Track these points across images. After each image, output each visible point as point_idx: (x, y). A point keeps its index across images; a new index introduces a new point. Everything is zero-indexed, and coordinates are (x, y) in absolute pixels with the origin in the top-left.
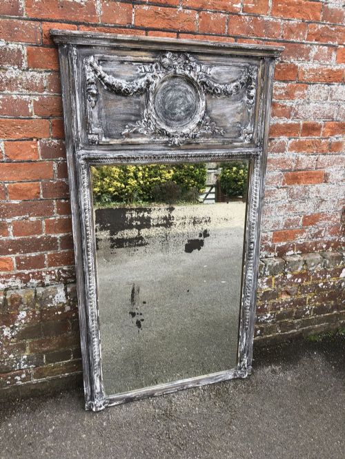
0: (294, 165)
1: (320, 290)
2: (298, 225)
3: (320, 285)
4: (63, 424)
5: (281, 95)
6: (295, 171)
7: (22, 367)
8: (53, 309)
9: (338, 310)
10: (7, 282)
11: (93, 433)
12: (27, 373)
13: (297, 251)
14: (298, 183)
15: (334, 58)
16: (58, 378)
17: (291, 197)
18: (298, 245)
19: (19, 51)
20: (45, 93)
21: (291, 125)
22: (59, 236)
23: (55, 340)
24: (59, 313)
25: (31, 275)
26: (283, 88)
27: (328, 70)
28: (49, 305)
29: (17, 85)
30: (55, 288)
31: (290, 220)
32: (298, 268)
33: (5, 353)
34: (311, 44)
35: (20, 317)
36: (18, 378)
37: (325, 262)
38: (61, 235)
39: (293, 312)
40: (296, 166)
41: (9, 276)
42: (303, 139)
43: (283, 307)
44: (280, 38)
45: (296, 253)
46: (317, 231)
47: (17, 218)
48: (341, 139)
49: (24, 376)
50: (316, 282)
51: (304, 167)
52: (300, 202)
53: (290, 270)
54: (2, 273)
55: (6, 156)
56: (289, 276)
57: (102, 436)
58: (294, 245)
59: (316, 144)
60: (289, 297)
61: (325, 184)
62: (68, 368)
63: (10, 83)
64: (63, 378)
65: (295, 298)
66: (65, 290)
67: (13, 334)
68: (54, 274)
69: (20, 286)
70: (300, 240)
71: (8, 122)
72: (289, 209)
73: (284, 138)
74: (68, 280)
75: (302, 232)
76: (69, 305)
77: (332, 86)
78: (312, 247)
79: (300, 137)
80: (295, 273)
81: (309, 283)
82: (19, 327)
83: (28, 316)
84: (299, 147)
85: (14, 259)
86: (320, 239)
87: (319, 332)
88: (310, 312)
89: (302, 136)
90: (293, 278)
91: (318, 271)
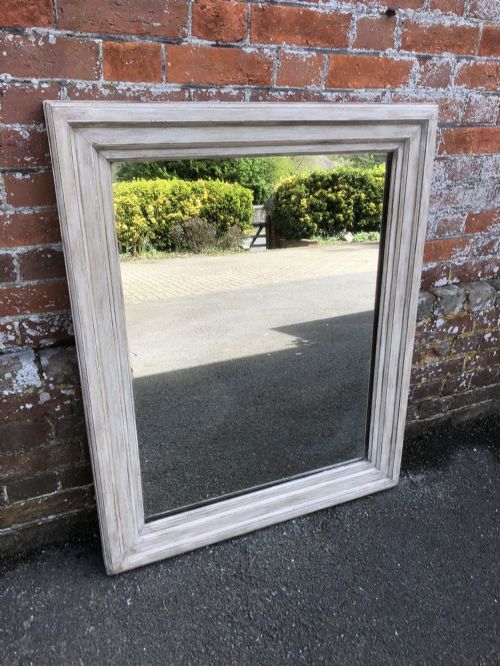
0: (461, 114)
1: (485, 344)
2: (459, 231)
3: (487, 336)
4: (49, 609)
6: (462, 126)
8: (16, 400)
13: (452, 279)
14: (466, 151)
16: (36, 526)
17: (451, 178)
18: (455, 267)
21: (463, 28)
22: (16, 251)
23: (25, 458)
24: (29, 406)
28: (6, 393)
30: (17, 358)
31: (446, 221)
32: (455, 307)
37: (498, 297)
38: (21, 249)
39: (440, 384)
40: (466, 116)
42: (482, 60)
43: (427, 376)
45: (451, 282)
46: (487, 241)
50: (481, 331)
51: (478, 119)
52: (466, 188)
53: (442, 312)
56: (440, 322)
57: (125, 626)
58: (448, 268)
60: (437, 359)
62: (54, 505)
64: (46, 524)
65: (446, 360)
66: (37, 361)
68: (12, 331)
70: (460, 258)
72: (447, 201)
73: (448, 57)
74: (43, 341)
75: (463, 243)
76: (47, 390)
78: (477, 271)
79: (477, 58)
80: (450, 317)
81: (470, 334)
84: (472, 77)
86: (490, 256)
87: (477, 414)
88: (467, 384)
89: (480, 55)
90: (446, 326)
91: (485, 314)
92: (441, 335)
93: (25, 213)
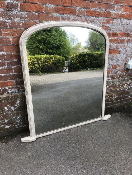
1: (118, 91)
2: (110, 69)
3: (118, 90)
5: (105, 22)
6: (110, 50)
7: (18, 121)
9: (123, 98)
10: (12, 90)
12: (19, 124)
14: (111, 54)
15: (122, 10)
18: (110, 76)
19: (17, 4)
20: (26, 20)
21: (108, 33)
25: (20, 87)
26: (106, 20)
27: (120, 14)
29: (16, 16)
31: (108, 67)
32: (111, 84)
33: (12, 116)
34: (115, 5)
35: (17, 102)
36: (16, 125)
37: (119, 82)
39: (109, 99)
40: (110, 48)
41: (12, 88)
42: (112, 38)
44: (105, 2)
45: (110, 79)
46: (117, 71)
47: (16, 66)
48: (124, 38)
49: (18, 125)
50: (116, 89)
51: (112, 48)
52: (111, 61)
53: (108, 85)
54: (10, 87)
55: (12, 43)
59: (117, 40)
60: (108, 94)
61: (119, 54)
63: (14, 16)
65: (110, 94)
67: (15, 109)
69: (16, 91)
70: (111, 74)
71: (13, 30)
75: (112, 72)
77: (122, 20)
78: (115, 77)
80: (110, 86)
81: (114, 89)
82: (17, 106)
83: (20, 102)
84: (111, 41)
85: (15, 82)
86: (117, 74)
87: (117, 106)
88: (114, 100)
91: (117, 85)
92: (108, 89)
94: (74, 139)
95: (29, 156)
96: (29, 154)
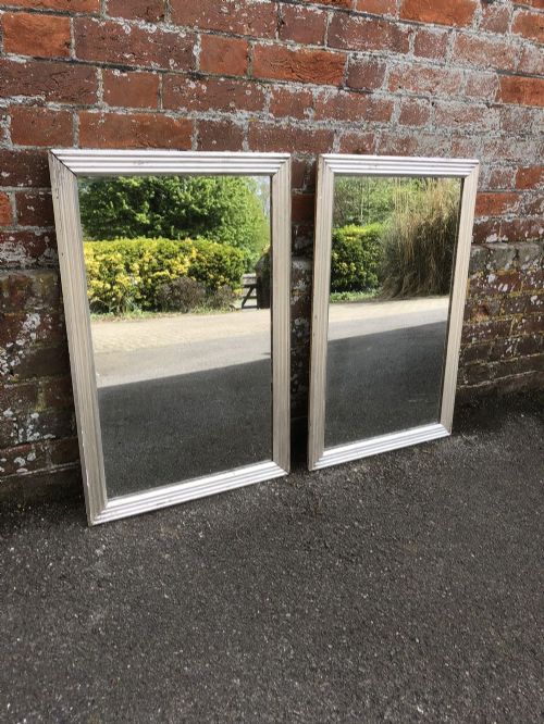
0: (517, 62)
1: (532, 308)
2: (509, 185)
3: (534, 298)
6: (517, 75)
7: (30, 439)
11: (183, 550)
12: (38, 452)
13: (502, 236)
14: (519, 101)
17: (505, 128)
18: (505, 224)
25: (47, 239)
31: (498, 173)
32: (506, 262)
35: (27, 325)
36: (20, 460)
39: (489, 347)
40: (520, 64)
42: (535, 11)
43: (477, 336)
45: (500, 239)
46: (534, 201)
47: (19, 99)
49: (32, 457)
50: (528, 292)
51: (530, 69)
52: (518, 140)
53: (494, 265)
56: (492, 278)
58: (499, 224)
60: (487, 318)
65: (496, 320)
67: (12, 364)
69: (23, 261)
70: (510, 215)
72: (500, 151)
73: (507, 4)
75: (513, 200)
78: (524, 230)
79: (532, 8)
80: (501, 273)
81: (518, 294)
82: (24, 348)
83: (43, 325)
84: (527, 27)
85: (13, 199)
86: (537, 216)
87: (520, 386)
88: (513, 349)
89: (533, 6)
90: (496, 283)
91: (532, 273)
92: (492, 292)
93: (119, 113)
94: (334, 535)
95: (95, 632)
96: (96, 617)
